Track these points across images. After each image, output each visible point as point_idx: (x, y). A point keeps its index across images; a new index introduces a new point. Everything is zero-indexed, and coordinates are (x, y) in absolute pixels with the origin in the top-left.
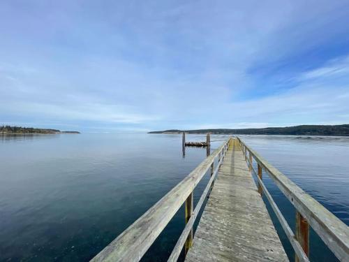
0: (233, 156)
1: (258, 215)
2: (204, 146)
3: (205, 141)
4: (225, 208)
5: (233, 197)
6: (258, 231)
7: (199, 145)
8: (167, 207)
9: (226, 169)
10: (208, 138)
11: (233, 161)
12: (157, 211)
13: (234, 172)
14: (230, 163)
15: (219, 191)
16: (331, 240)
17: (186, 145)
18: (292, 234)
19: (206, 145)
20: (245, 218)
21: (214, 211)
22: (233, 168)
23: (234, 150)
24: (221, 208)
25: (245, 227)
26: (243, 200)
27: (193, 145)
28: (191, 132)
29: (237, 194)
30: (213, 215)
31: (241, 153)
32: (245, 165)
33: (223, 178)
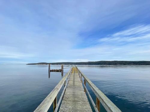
0: (74, 76)
1: (84, 101)
2: (60, 71)
3: (61, 68)
4: (71, 101)
5: (74, 95)
6: (84, 108)
7: (58, 71)
8: (47, 104)
9: (71, 82)
10: (62, 67)
11: (74, 78)
12: (42, 106)
13: (74, 84)
14: (73, 79)
15: (68, 93)
16: (104, 104)
17: (50, 71)
18: (95, 106)
19: (61, 71)
20: (79, 103)
21: (66, 103)
22: (74, 82)
23: (74, 73)
24: (69, 101)
25: (79, 107)
26: (78, 96)
27: (54, 71)
28: (53, 64)
29: (76, 94)
30: (66, 105)
31: (78, 74)
32: (79, 79)
33: (70, 87)
